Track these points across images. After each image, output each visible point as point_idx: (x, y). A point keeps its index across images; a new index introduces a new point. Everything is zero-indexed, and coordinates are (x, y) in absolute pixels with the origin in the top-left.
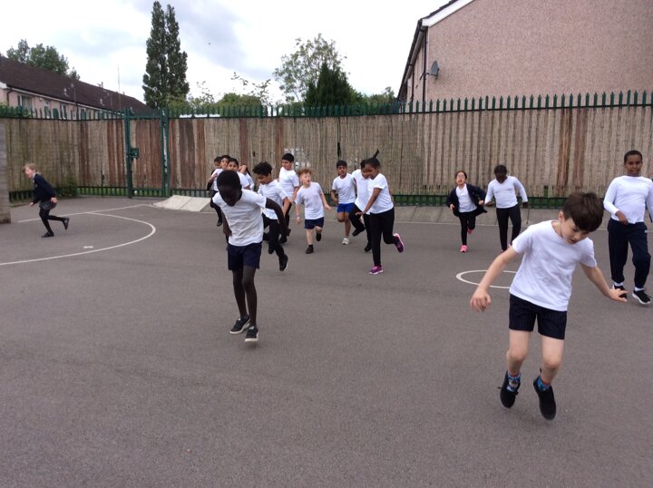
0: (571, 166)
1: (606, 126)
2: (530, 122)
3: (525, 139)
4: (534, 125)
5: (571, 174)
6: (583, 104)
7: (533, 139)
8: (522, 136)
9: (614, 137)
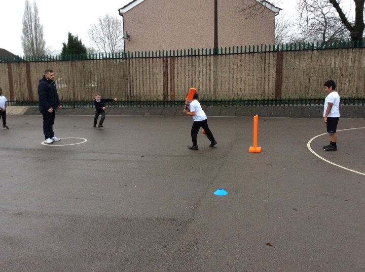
0: (169, 86)
1: (183, 65)
2: (150, 64)
3: (148, 72)
4: (151, 65)
5: (169, 89)
6: (172, 55)
7: (151, 73)
8: (146, 71)
9: (187, 72)
